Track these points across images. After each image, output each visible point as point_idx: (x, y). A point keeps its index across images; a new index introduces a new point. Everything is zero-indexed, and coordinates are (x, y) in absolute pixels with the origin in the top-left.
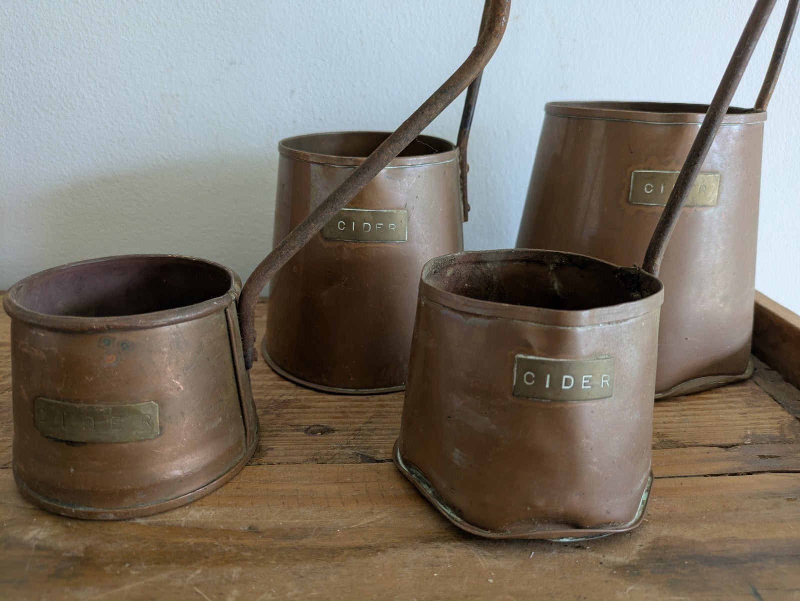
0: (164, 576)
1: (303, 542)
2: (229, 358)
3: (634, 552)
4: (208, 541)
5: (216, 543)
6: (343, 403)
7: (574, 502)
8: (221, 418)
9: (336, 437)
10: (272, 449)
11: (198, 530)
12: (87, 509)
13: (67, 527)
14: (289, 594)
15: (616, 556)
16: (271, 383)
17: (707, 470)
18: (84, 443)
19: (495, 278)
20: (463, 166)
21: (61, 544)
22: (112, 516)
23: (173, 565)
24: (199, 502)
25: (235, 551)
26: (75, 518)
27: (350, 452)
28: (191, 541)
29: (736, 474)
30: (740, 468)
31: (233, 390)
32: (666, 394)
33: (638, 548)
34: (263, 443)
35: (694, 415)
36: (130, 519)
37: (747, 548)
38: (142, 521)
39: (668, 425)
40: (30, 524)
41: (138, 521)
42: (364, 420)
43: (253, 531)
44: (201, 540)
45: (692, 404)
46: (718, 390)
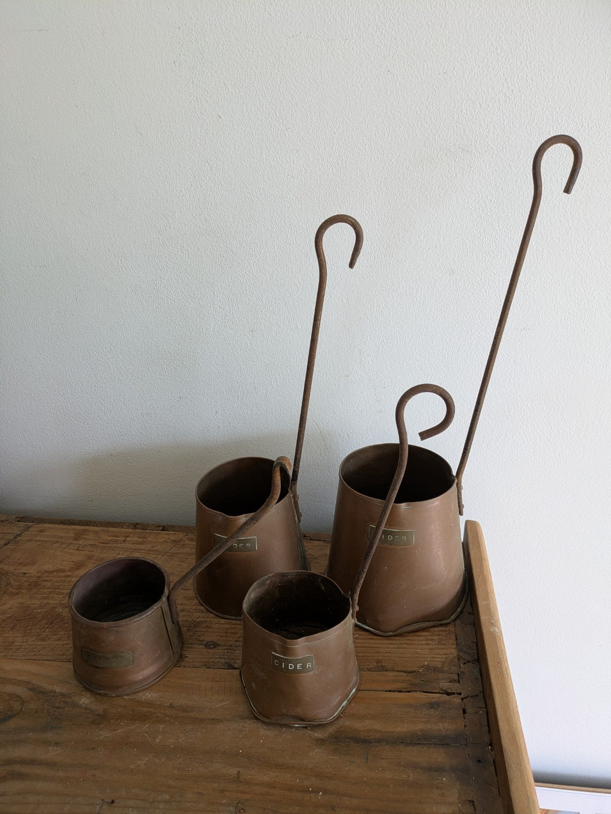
0: (133, 727)
1: (190, 714)
2: (163, 624)
3: (328, 733)
4: (152, 710)
5: (155, 712)
6: (227, 626)
7: (299, 711)
8: (160, 652)
9: (219, 651)
10: (187, 657)
11: (150, 704)
12: (104, 692)
13: (96, 698)
14: (180, 740)
15: (318, 734)
16: (194, 607)
17: (389, 687)
18: (103, 668)
19: (294, 581)
20: (295, 497)
21: (94, 707)
22: (114, 695)
23: (137, 722)
24: (150, 689)
25: (162, 716)
26: (99, 694)
27: (223, 661)
28: (146, 709)
29: (401, 692)
30: (405, 688)
31: (166, 636)
32: (395, 633)
33: (331, 730)
34: (184, 652)
35: (404, 648)
36: (121, 696)
37: (378, 735)
38: (126, 697)
39: (386, 655)
40: (82, 695)
41: (125, 697)
42: (235, 639)
43: (171, 706)
44: (149, 710)
45: (408, 640)
46: (429, 630)
